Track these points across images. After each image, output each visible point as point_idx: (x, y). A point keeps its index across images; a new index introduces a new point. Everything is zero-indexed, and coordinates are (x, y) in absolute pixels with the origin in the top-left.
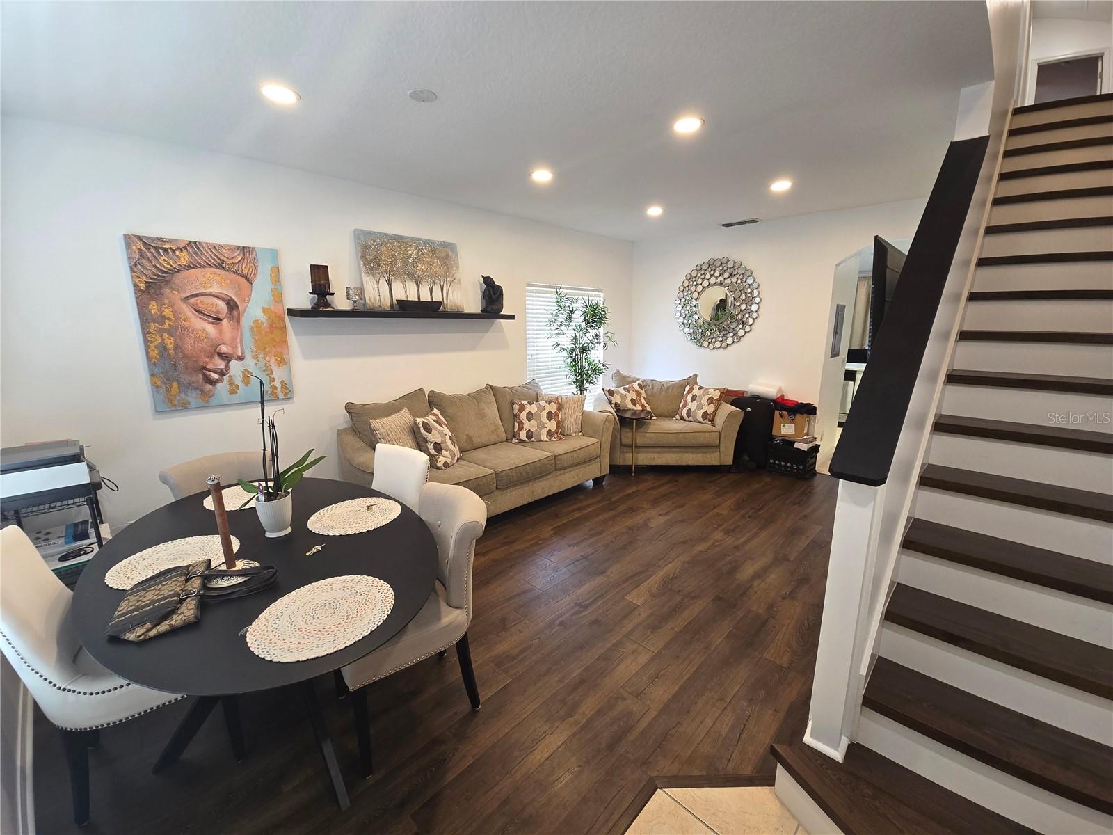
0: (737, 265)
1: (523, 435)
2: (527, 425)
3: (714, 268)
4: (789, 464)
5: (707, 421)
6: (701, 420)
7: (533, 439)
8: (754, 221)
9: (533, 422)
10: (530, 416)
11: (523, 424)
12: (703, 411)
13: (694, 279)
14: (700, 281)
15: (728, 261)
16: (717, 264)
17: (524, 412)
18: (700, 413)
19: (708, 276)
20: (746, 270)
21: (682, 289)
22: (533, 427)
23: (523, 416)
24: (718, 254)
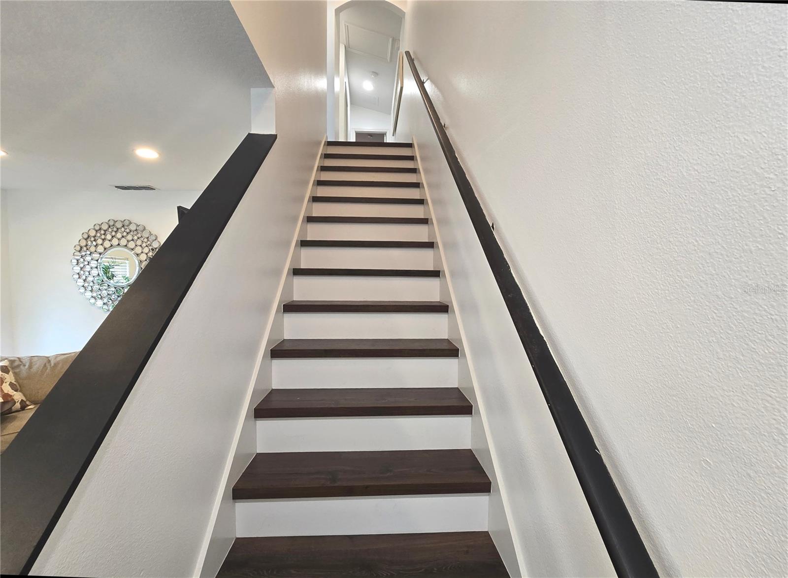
0: (140, 228)
3: (115, 229)
13: (93, 239)
14: (100, 241)
15: (130, 223)
16: (119, 225)
19: (109, 237)
20: (151, 234)
21: (78, 248)
24: (120, 215)
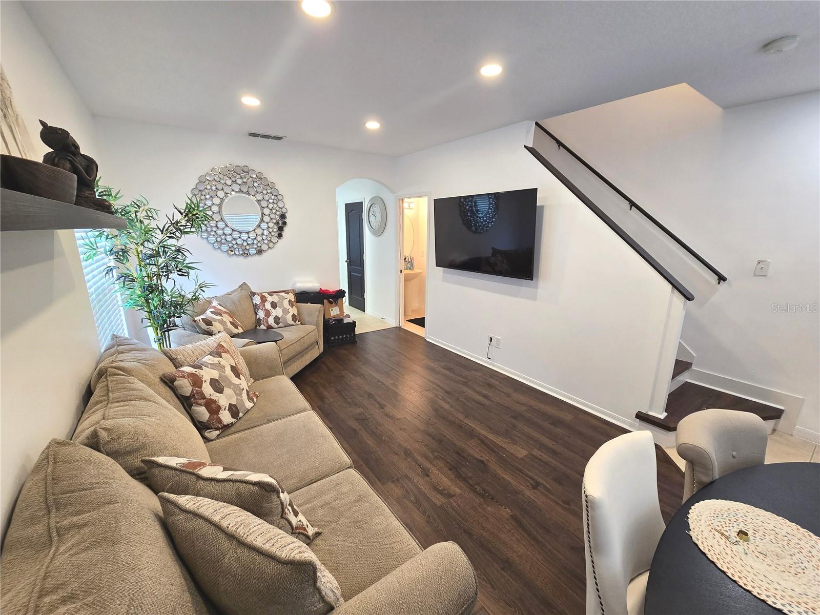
1: (226, 417)
2: (223, 400)
4: (345, 336)
5: (297, 322)
6: (293, 323)
7: (241, 415)
8: (279, 138)
9: (227, 391)
10: (217, 385)
11: (215, 402)
12: (291, 314)
17: (204, 385)
18: (289, 317)
22: (231, 398)
23: (207, 390)
